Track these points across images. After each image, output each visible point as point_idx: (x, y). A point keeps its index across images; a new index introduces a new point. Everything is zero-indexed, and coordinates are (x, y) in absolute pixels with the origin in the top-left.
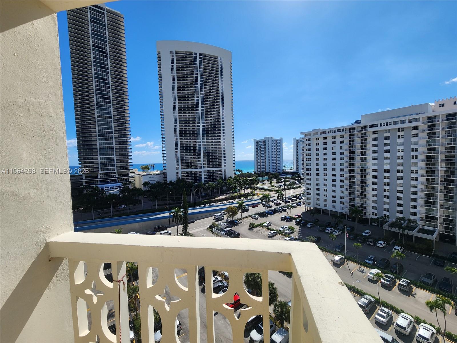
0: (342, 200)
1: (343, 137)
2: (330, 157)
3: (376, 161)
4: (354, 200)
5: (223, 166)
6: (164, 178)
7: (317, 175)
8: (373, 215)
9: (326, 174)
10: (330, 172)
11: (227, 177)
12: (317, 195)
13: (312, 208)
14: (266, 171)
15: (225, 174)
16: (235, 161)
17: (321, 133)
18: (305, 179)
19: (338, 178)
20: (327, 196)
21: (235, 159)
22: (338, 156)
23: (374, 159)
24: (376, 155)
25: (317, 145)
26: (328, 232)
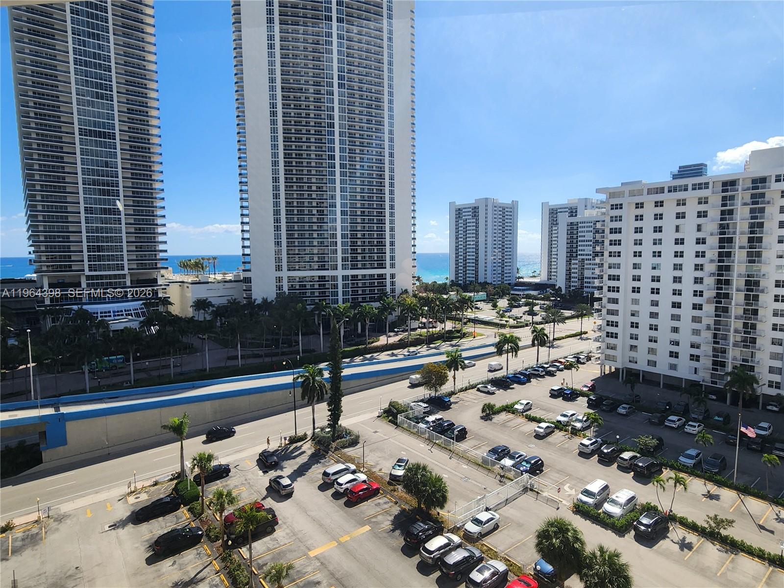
0: (695, 352)
1: (706, 202)
2: (669, 248)
4: (724, 351)
5: (388, 265)
6: (244, 290)
7: (634, 292)
8: (770, 386)
9: (658, 289)
11: (398, 292)
12: (631, 338)
14: (477, 279)
15: (393, 284)
16: (415, 253)
17: (650, 191)
18: (605, 300)
19: (687, 299)
20: (656, 341)
21: (416, 248)
22: (690, 248)
23: (781, 257)
25: (637, 220)
26: (674, 426)
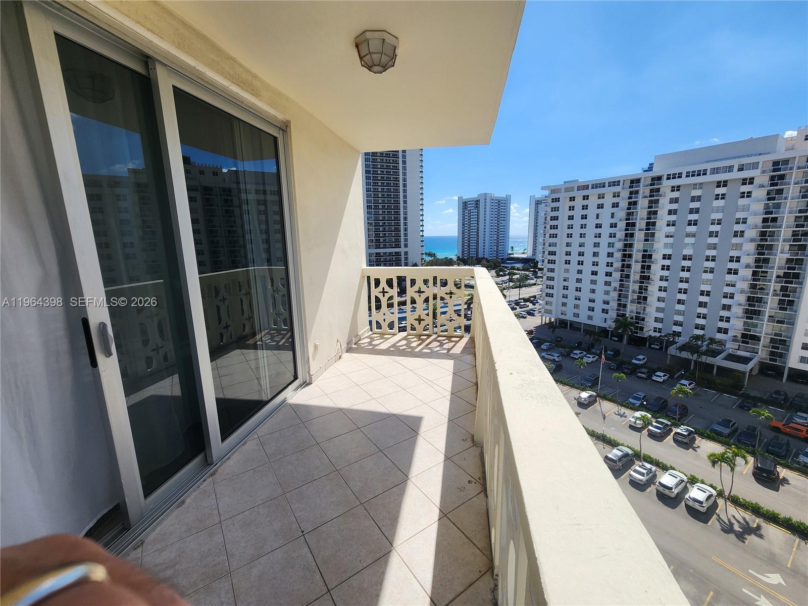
0: (606, 307)
1: (618, 196)
2: (591, 231)
3: (670, 240)
4: (625, 306)
5: (402, 245)
7: (566, 263)
8: (655, 331)
9: (582, 261)
10: (588, 259)
11: (410, 265)
12: (563, 297)
13: (553, 320)
14: (477, 255)
16: (423, 236)
17: (579, 188)
18: (545, 270)
19: (602, 269)
20: (579, 299)
21: (424, 232)
22: (606, 231)
23: (668, 237)
24: (672, 229)
25: (570, 210)
26: (576, 357)
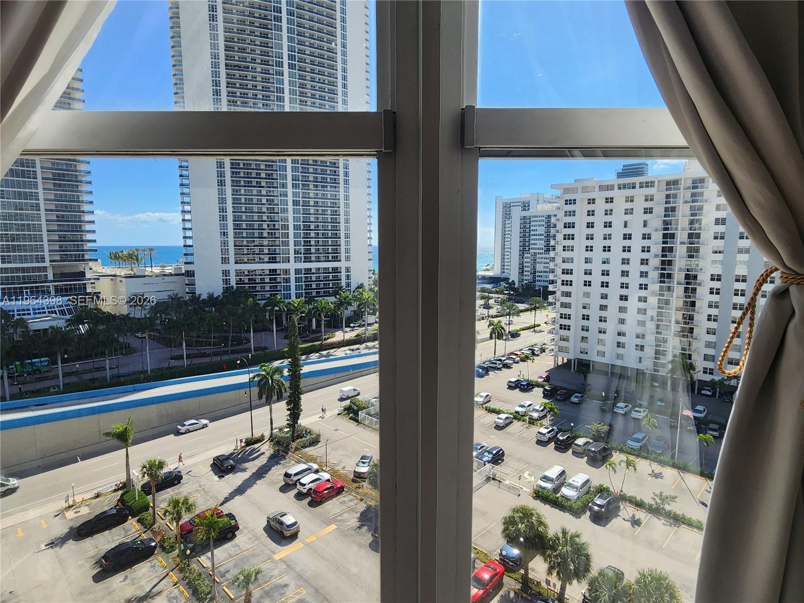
0: (640, 342)
1: (652, 200)
2: (617, 243)
3: (719, 257)
4: (665, 341)
5: (343, 258)
6: (187, 285)
7: (585, 285)
8: (705, 372)
9: (607, 283)
10: (615, 279)
11: (353, 287)
12: (583, 330)
13: (565, 361)
15: (348, 277)
16: (371, 245)
17: (601, 188)
18: (558, 294)
19: (633, 292)
20: (605, 333)
21: (372, 240)
22: (637, 243)
23: (716, 252)
24: (720, 243)
25: (589, 215)
26: (622, 412)
